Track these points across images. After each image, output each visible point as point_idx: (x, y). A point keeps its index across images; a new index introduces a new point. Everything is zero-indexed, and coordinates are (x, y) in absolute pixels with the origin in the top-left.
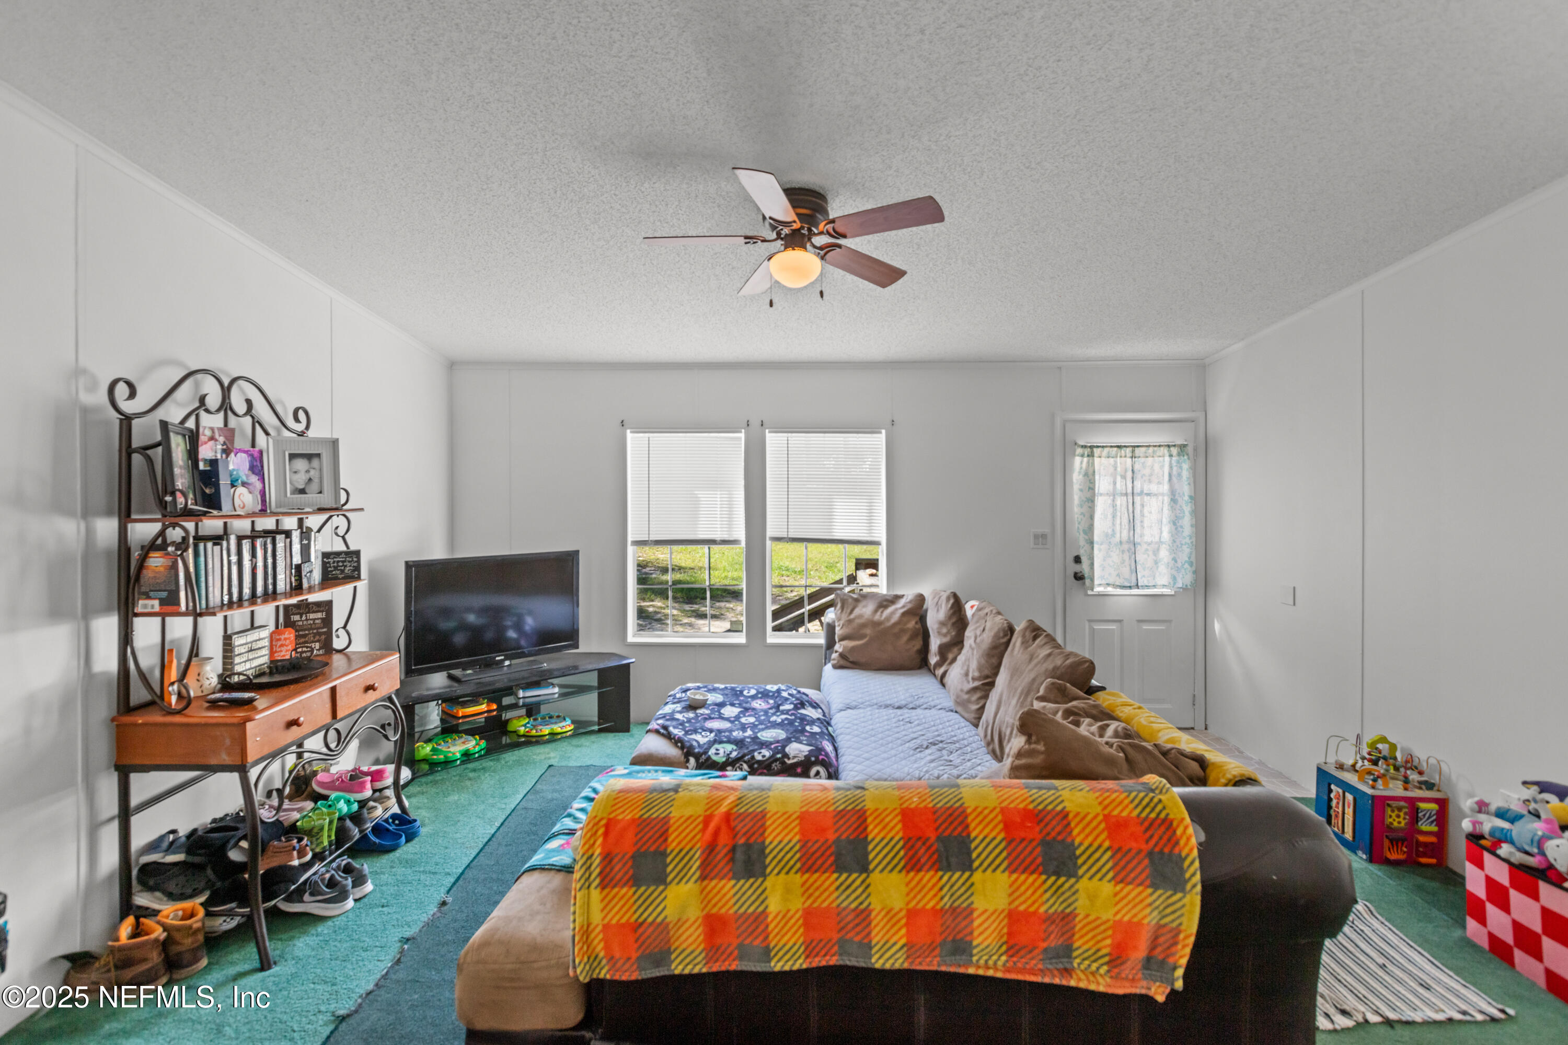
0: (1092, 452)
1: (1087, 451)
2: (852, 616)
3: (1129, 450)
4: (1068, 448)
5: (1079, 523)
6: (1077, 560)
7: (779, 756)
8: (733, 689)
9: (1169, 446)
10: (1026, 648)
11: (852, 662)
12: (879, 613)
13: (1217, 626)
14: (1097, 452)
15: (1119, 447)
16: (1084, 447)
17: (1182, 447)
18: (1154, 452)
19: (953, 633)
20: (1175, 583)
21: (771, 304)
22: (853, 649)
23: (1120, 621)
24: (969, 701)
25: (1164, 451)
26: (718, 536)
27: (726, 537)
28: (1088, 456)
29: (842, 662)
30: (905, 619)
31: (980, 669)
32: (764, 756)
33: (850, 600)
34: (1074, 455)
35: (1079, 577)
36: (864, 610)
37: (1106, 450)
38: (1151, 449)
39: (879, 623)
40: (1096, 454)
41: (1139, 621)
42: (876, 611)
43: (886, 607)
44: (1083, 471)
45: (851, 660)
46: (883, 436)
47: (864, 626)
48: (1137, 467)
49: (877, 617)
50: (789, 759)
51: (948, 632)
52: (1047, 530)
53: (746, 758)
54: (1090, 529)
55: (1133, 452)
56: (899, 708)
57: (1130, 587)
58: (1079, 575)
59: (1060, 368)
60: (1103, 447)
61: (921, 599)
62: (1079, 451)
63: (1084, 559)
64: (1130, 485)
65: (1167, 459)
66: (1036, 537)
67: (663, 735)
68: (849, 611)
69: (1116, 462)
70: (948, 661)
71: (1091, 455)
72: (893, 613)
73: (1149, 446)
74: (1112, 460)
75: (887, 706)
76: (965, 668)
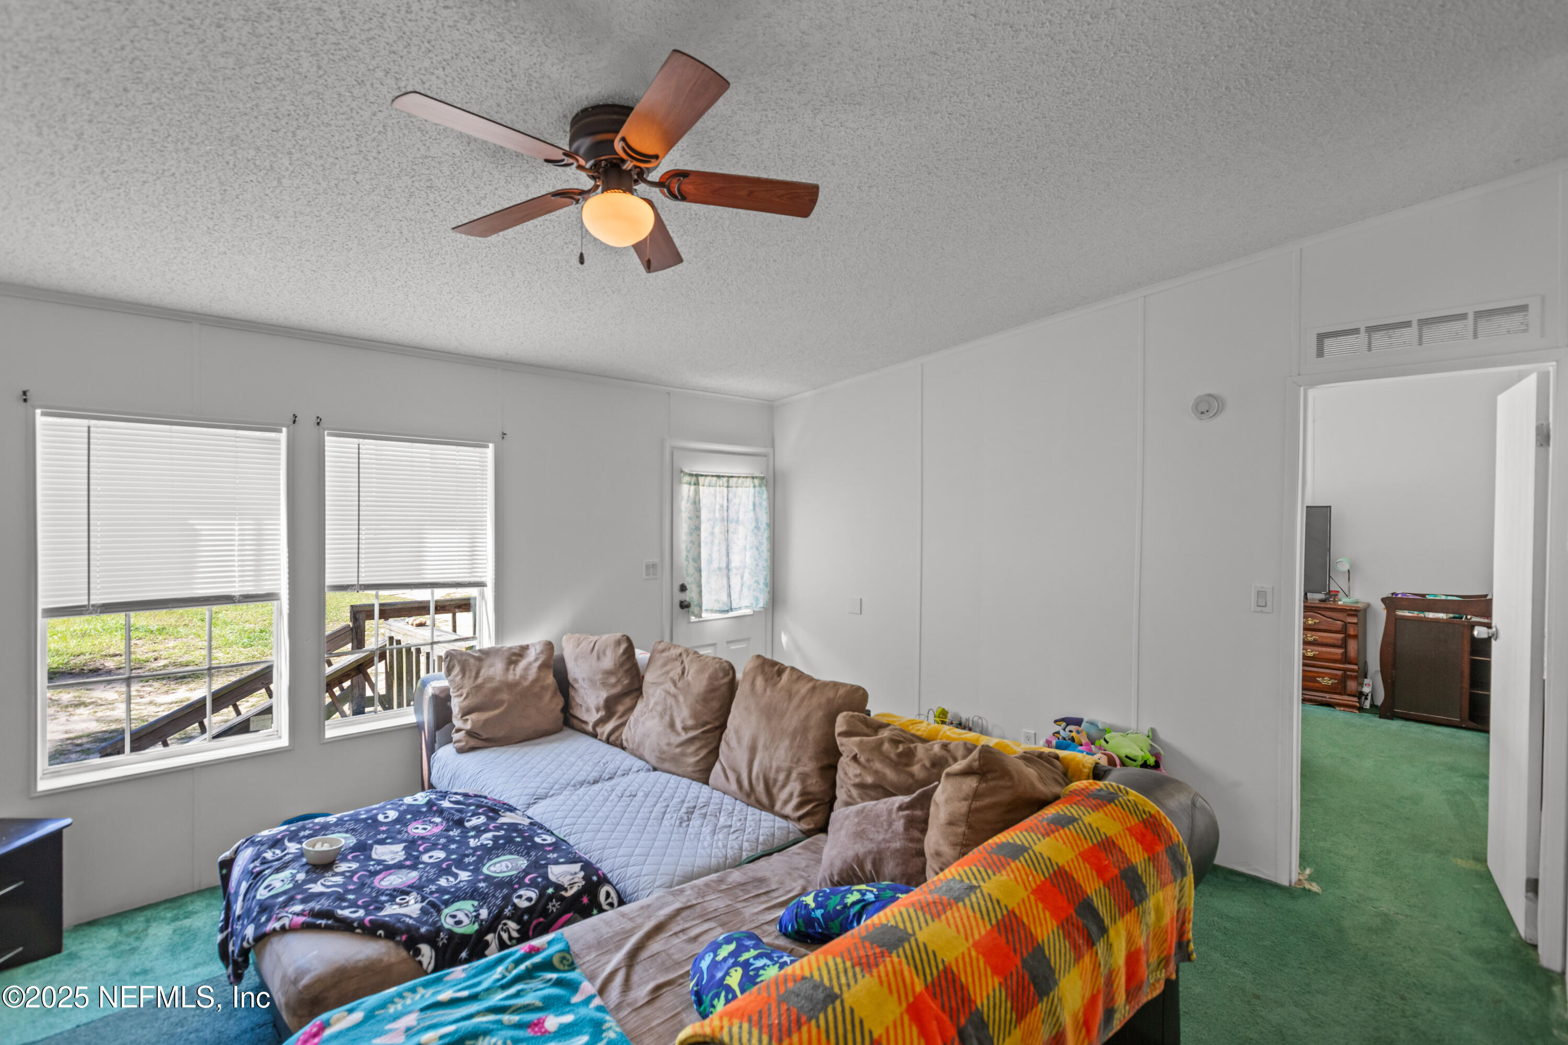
0: (698, 480)
1: (693, 479)
2: (480, 681)
3: (725, 479)
4: (676, 475)
5: (688, 552)
6: (683, 588)
7: (550, 891)
8: (355, 819)
9: (753, 478)
10: (775, 685)
11: (486, 740)
12: (511, 672)
13: (784, 639)
14: (701, 479)
15: (718, 476)
16: (691, 475)
17: (762, 478)
18: (743, 482)
19: (626, 682)
20: (757, 604)
21: (582, 260)
22: (486, 722)
23: (714, 645)
24: (683, 754)
25: (749, 481)
26: (236, 590)
27: (250, 590)
28: (695, 484)
29: (473, 743)
30: (542, 674)
31: (695, 715)
32: (529, 899)
33: (472, 661)
34: (680, 482)
35: (684, 605)
36: (492, 669)
37: (708, 479)
38: (741, 480)
39: (516, 684)
40: (701, 483)
41: (728, 642)
42: (507, 669)
43: (516, 663)
44: (691, 500)
45: (485, 736)
46: (490, 452)
47: (497, 690)
48: (731, 496)
49: (511, 677)
50: (566, 890)
51: (619, 681)
52: (656, 560)
53: (507, 912)
54: (697, 559)
55: (728, 482)
56: (596, 782)
57: (728, 611)
58: (686, 603)
59: (669, 393)
60: (706, 476)
61: (549, 646)
62: (686, 479)
63: (691, 587)
64: (725, 514)
65: (752, 489)
66: (648, 567)
67: (328, 928)
68: (473, 674)
69: (715, 491)
70: (618, 715)
71: (697, 484)
72: (527, 669)
73: (739, 477)
74: (712, 489)
75: (582, 784)
76: (667, 718)
